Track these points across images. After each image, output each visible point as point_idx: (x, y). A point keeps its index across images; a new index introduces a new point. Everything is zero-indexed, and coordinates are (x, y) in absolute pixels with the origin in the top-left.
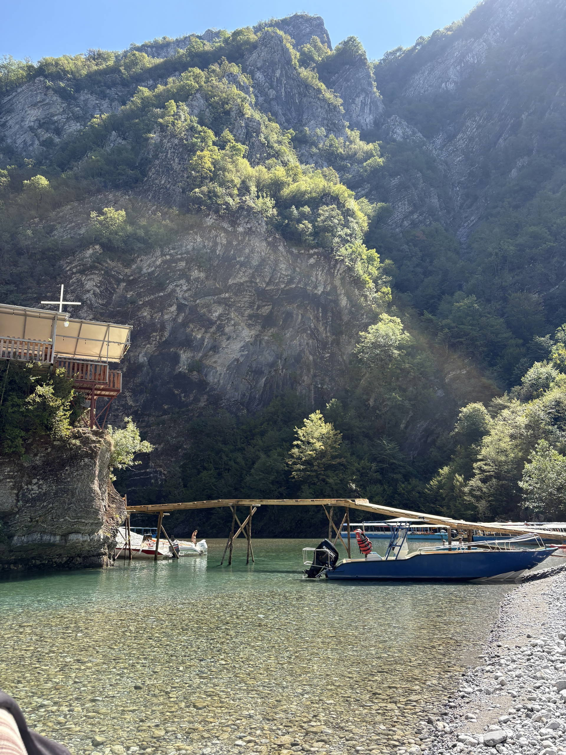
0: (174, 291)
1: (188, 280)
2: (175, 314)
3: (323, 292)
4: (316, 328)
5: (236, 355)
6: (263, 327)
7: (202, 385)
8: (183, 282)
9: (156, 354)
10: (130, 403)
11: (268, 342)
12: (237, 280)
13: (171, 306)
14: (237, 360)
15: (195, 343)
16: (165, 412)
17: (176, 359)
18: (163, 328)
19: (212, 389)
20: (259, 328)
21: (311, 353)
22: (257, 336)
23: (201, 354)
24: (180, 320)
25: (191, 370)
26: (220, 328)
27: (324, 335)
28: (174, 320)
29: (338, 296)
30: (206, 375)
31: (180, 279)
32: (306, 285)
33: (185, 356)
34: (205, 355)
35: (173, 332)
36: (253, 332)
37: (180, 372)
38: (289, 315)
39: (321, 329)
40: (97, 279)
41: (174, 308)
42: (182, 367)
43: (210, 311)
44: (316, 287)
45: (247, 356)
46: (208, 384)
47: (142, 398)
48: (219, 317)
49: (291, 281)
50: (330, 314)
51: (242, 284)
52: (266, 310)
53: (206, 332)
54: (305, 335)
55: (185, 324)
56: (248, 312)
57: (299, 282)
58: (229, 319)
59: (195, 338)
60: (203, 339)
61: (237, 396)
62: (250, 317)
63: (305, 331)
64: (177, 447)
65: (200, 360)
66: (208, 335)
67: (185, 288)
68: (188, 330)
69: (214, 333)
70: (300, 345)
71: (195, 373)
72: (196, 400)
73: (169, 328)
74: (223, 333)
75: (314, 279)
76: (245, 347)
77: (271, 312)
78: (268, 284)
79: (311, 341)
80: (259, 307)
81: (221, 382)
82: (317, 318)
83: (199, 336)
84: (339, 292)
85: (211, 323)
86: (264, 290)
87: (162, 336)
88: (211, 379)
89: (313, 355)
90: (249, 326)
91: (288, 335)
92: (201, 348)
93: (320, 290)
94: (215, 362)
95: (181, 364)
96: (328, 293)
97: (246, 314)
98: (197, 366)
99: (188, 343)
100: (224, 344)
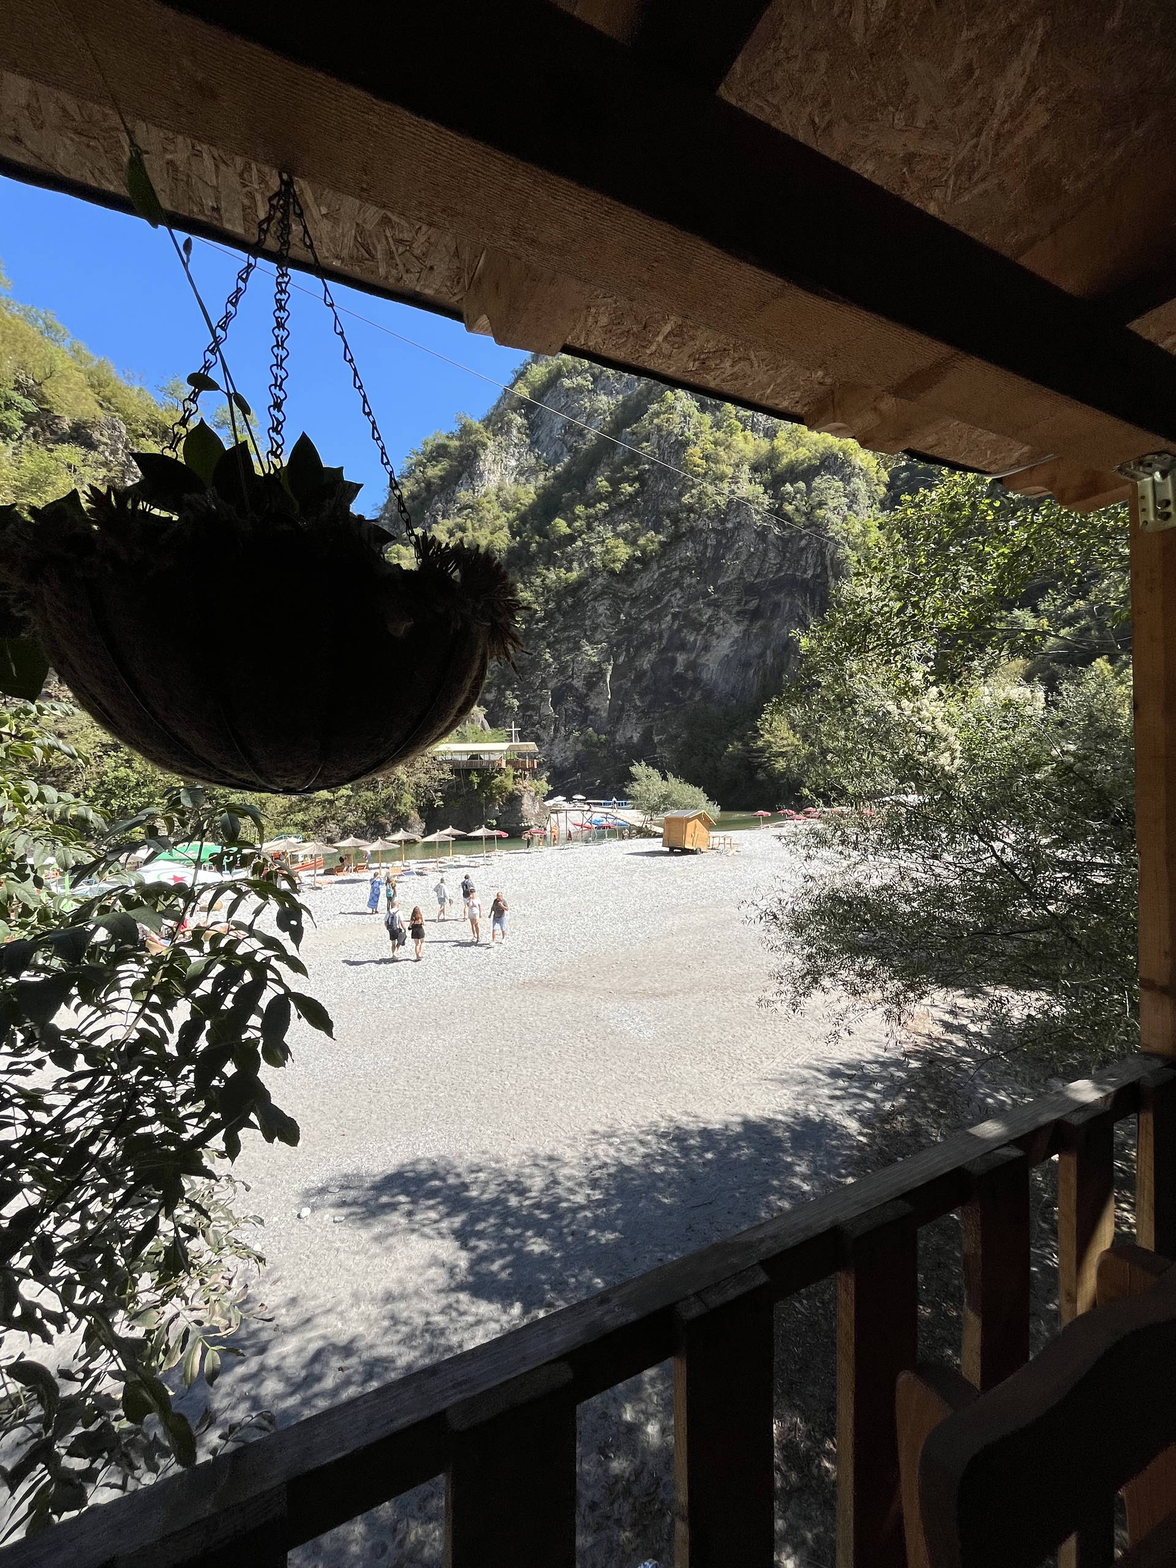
0: (669, 601)
1: (682, 589)
2: (671, 622)
3: (812, 576)
5: (728, 652)
6: (751, 621)
7: (697, 682)
8: (677, 590)
9: (657, 660)
10: (639, 704)
11: (756, 635)
13: (667, 616)
14: (727, 656)
15: (689, 646)
16: (667, 708)
17: (673, 662)
18: (661, 637)
19: (706, 685)
20: (746, 623)
22: (745, 631)
23: (694, 655)
24: (675, 627)
25: (686, 671)
26: (710, 630)
28: (670, 628)
29: (828, 577)
30: (700, 673)
31: (673, 589)
32: (795, 570)
33: (681, 658)
34: (698, 656)
35: (670, 638)
36: (741, 628)
37: (678, 673)
38: (777, 605)
40: (607, 602)
41: (669, 618)
42: (679, 668)
43: (700, 615)
44: (805, 572)
45: (736, 651)
46: (702, 680)
47: (648, 698)
48: (709, 620)
49: (779, 570)
50: (818, 598)
51: (730, 582)
52: (753, 604)
53: (697, 634)
55: (679, 630)
56: (736, 609)
57: (789, 568)
59: (689, 641)
60: (695, 641)
61: (728, 688)
62: (738, 613)
63: (792, 619)
64: (677, 736)
65: (695, 661)
66: (700, 637)
67: (679, 596)
68: (683, 635)
69: (705, 634)
71: (690, 672)
72: (692, 695)
73: (666, 636)
74: (713, 634)
75: (803, 563)
76: (734, 643)
77: (759, 606)
78: (756, 577)
80: (746, 603)
81: (714, 677)
82: (805, 603)
83: (692, 639)
85: (702, 625)
86: (752, 584)
87: (660, 644)
88: (705, 676)
90: (737, 622)
91: (776, 626)
92: (694, 650)
93: (809, 574)
94: (708, 660)
95: (678, 666)
96: (818, 576)
97: (734, 611)
98: (692, 666)
99: (683, 647)
100: (715, 643)
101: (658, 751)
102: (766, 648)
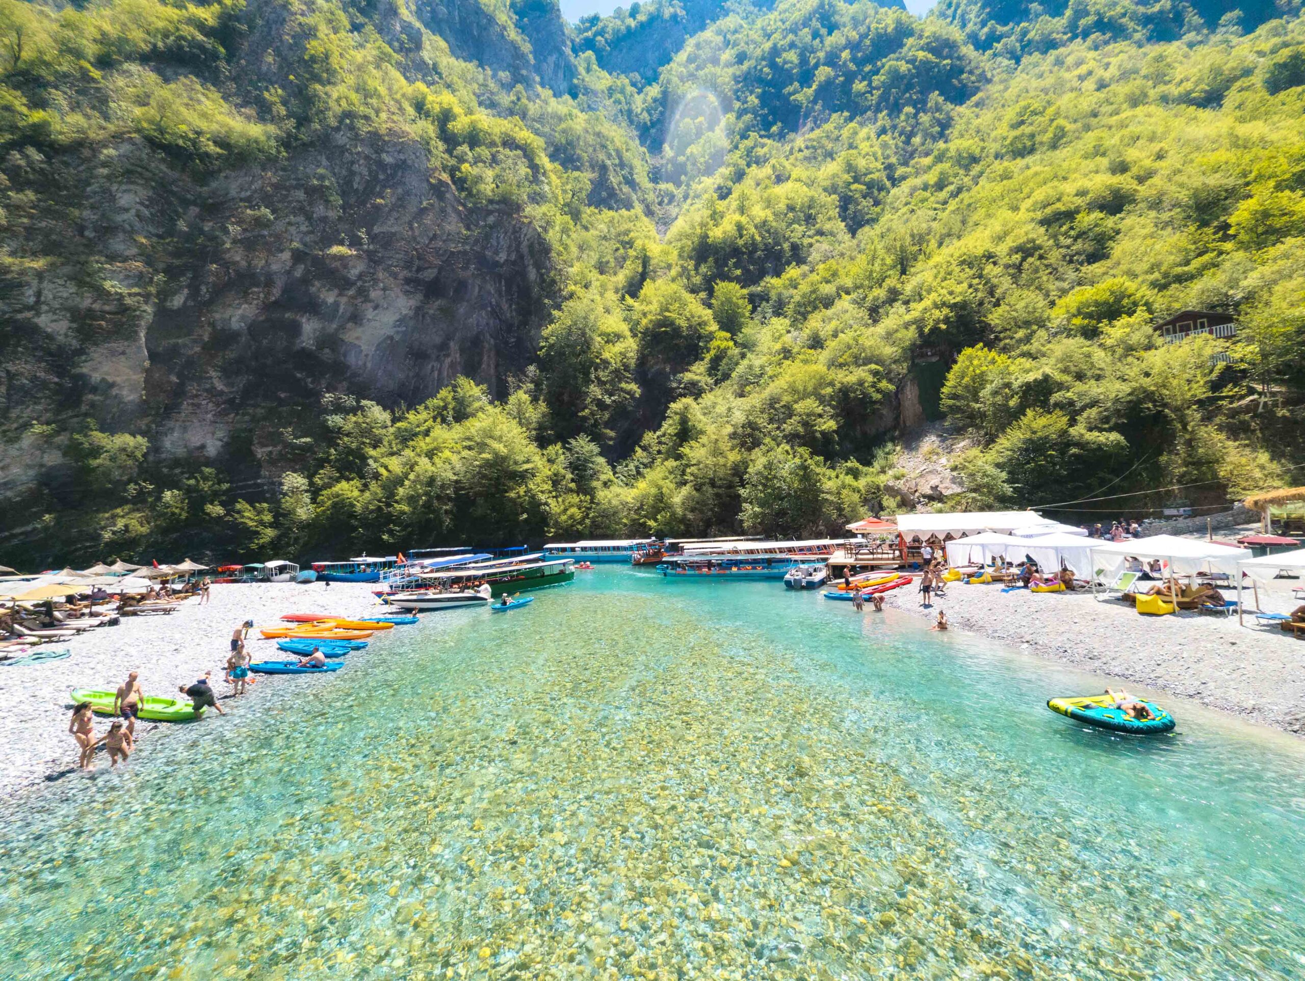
1: (309, 218)
2: (289, 264)
3: (506, 260)
4: (498, 305)
5: (390, 332)
6: (427, 296)
9: (261, 318)
10: (220, 386)
11: (433, 318)
12: (385, 229)
13: (282, 251)
14: (391, 338)
15: (324, 310)
16: (281, 402)
17: (294, 329)
18: (269, 283)
19: (355, 375)
20: (420, 297)
21: (492, 336)
22: (418, 309)
23: (334, 326)
24: (299, 272)
25: (320, 348)
26: (362, 293)
27: (508, 315)
28: (289, 272)
29: (525, 267)
30: (345, 356)
32: (484, 248)
33: (310, 325)
35: (288, 290)
36: (412, 302)
37: (303, 349)
38: (462, 285)
39: (505, 307)
41: (286, 256)
42: (306, 341)
43: (345, 268)
44: (496, 253)
45: (404, 333)
46: (348, 367)
47: (242, 381)
48: (360, 276)
49: (463, 241)
50: (515, 289)
51: (393, 235)
52: (429, 274)
53: (340, 295)
54: (483, 313)
55: (305, 281)
56: (405, 273)
58: (376, 281)
59: (324, 302)
60: (336, 304)
62: (408, 281)
63: (483, 307)
65: (334, 334)
66: (343, 300)
68: (313, 290)
69: (352, 297)
70: (478, 325)
71: (327, 350)
73: (280, 283)
74: (367, 299)
75: (494, 243)
76: (401, 321)
77: (437, 278)
79: (491, 321)
80: (419, 269)
81: (369, 365)
82: (499, 291)
83: (331, 300)
84: (526, 262)
85: (349, 283)
87: (268, 294)
88: (352, 360)
89: (495, 340)
90: (407, 293)
91: (462, 311)
92: (334, 317)
93: (502, 257)
94: (358, 338)
95: (304, 337)
96: (514, 263)
97: (401, 276)
98: (330, 341)
99: (313, 307)
100: (370, 314)
101: (264, 472)
102: (449, 337)
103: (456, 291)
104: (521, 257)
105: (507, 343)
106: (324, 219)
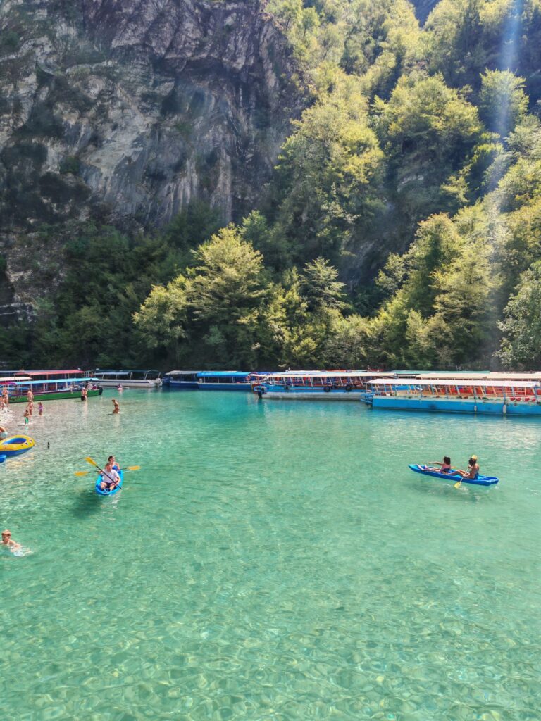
0: (31, 54)
1: (52, 38)
2: (35, 87)
3: (244, 67)
4: (236, 119)
5: (128, 152)
6: (163, 112)
7: (81, 193)
8: (44, 39)
9: (12, 145)
11: (170, 135)
12: (123, 42)
13: (28, 75)
14: (129, 159)
15: (66, 133)
16: (31, 228)
17: (41, 154)
18: (18, 108)
19: (96, 199)
20: (156, 113)
21: (228, 153)
22: (155, 126)
23: (76, 149)
24: (43, 96)
25: (63, 172)
26: (102, 112)
27: (246, 128)
28: (35, 97)
29: (264, 72)
30: (86, 179)
31: (39, 35)
32: (222, 54)
33: (54, 152)
34: (83, 150)
35: (33, 114)
36: (149, 120)
37: (49, 174)
38: (199, 97)
39: (242, 119)
41: (32, 79)
42: (52, 165)
43: (86, 86)
44: (234, 59)
45: (142, 154)
46: (89, 191)
48: (100, 96)
49: (200, 48)
50: (253, 98)
51: (131, 48)
52: (166, 88)
53: (81, 116)
54: (220, 127)
55: (50, 104)
56: (141, 89)
57: (212, 50)
58: (114, 99)
59: (67, 125)
60: (78, 126)
61: (131, 210)
62: (145, 97)
63: (220, 121)
64: (49, 276)
65: (77, 158)
66: (85, 122)
67: (47, 49)
68: (56, 112)
69: (94, 119)
70: (214, 141)
71: (70, 175)
72: (74, 213)
73: (27, 107)
74: (107, 119)
75: (231, 47)
76: (139, 141)
77: (173, 93)
78: (168, 50)
79: (228, 136)
80: (156, 84)
81: (109, 189)
82: (236, 102)
83: (72, 122)
84: (265, 66)
85: (89, 103)
86: (162, 59)
87: (17, 119)
88: (94, 184)
89: (232, 156)
90: (144, 110)
91: (198, 126)
92: (76, 140)
93: (240, 63)
94: (98, 161)
95: (49, 162)
96: (252, 69)
97: (138, 92)
98: (73, 165)
99: (57, 131)
100: (109, 135)
101: (17, 297)
102: (184, 157)
103: (193, 105)
104: (260, 61)
105: (243, 159)
106: (65, 38)
